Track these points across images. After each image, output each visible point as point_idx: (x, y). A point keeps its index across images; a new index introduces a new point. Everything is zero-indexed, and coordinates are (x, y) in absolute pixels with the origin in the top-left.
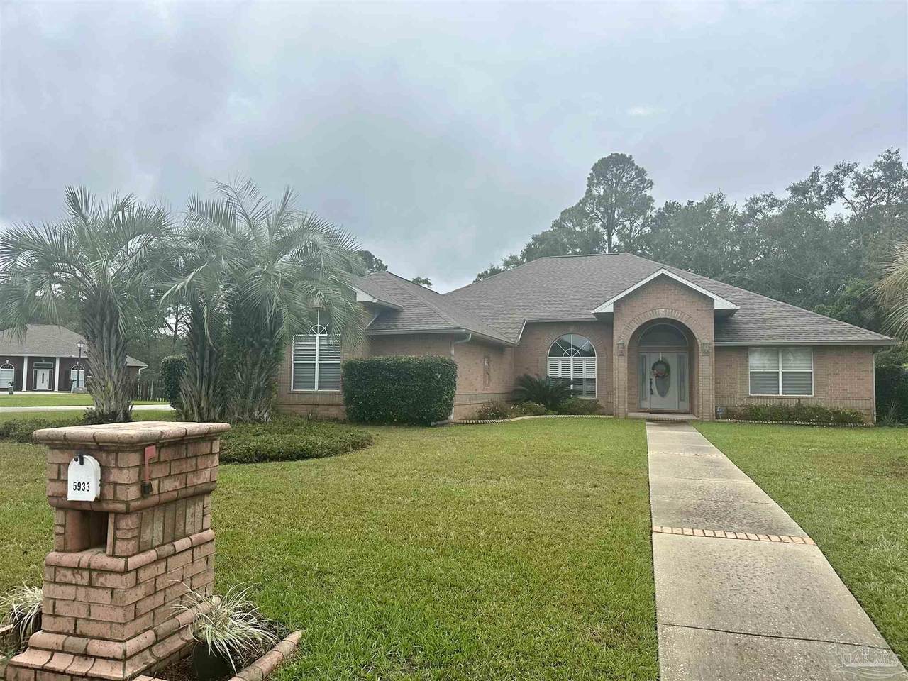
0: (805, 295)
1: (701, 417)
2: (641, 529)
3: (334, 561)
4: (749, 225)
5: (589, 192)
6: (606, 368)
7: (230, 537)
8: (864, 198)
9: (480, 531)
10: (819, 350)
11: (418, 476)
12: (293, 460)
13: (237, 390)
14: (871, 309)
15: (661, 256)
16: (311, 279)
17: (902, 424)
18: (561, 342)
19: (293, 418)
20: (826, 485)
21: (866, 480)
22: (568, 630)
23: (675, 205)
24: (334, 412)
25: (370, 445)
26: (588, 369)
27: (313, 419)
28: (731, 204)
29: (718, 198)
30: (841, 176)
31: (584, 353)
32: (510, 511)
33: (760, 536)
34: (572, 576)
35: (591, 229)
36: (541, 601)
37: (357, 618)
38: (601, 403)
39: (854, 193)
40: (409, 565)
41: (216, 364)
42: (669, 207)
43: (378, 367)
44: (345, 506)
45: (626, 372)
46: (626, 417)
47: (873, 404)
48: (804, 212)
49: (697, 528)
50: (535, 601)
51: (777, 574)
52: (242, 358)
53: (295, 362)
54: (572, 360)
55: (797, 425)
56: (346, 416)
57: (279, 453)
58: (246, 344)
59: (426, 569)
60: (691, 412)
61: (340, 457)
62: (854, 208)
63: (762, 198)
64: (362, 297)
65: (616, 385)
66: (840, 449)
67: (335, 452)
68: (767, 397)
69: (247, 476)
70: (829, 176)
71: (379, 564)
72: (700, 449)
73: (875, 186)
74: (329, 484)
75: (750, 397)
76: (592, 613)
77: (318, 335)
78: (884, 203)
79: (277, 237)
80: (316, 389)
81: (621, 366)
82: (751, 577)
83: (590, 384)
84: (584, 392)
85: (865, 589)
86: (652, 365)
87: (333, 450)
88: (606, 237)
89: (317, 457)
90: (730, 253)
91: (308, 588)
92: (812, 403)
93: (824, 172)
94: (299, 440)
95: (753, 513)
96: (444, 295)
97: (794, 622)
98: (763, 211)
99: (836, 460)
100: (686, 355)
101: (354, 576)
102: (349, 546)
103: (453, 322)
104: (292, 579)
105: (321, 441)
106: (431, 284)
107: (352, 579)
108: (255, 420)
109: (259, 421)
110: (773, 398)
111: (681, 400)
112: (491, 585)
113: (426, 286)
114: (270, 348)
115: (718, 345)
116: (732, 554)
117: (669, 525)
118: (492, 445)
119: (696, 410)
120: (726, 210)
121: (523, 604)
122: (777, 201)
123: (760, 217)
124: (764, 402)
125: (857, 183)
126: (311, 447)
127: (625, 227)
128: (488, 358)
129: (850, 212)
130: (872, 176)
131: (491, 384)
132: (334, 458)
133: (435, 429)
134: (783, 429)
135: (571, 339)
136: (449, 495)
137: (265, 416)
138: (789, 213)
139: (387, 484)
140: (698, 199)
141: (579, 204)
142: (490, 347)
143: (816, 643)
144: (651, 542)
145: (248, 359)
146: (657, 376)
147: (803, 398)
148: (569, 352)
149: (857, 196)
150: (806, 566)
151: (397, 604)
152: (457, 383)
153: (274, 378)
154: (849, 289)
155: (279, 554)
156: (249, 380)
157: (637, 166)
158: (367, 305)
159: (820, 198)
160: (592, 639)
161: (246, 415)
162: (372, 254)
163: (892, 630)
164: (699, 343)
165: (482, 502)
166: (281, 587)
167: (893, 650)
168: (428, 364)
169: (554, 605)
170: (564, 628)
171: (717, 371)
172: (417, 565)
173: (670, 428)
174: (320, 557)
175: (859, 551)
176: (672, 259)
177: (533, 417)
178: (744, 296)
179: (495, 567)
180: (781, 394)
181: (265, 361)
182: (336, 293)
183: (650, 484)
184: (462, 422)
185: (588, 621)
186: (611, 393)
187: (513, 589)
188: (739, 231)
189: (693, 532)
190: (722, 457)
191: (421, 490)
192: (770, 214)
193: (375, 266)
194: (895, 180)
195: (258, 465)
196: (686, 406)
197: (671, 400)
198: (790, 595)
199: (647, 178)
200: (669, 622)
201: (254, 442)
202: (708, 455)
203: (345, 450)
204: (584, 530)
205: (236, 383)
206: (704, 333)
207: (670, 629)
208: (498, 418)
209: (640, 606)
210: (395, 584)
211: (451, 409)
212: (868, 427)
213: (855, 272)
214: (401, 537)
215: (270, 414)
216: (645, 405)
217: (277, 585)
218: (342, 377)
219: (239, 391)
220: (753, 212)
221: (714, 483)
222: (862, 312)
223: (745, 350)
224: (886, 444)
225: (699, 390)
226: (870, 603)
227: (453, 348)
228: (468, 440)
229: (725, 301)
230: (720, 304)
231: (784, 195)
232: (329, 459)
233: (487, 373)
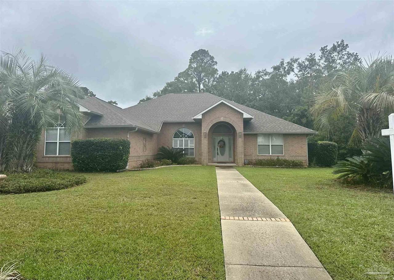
0: (279, 112)
1: (238, 164)
2: (216, 218)
3: (64, 244)
4: (257, 82)
5: (190, 65)
6: (199, 143)
7: (7, 235)
8: (301, 72)
9: (141, 224)
10: (286, 136)
11: (110, 197)
12: (44, 191)
13: (15, 156)
14: (305, 118)
15: (221, 95)
16: (56, 100)
17: (318, 167)
18: (179, 131)
19: (44, 170)
20: (292, 194)
21: (307, 191)
22: (184, 271)
23: (226, 73)
24: (67, 166)
25: (85, 182)
26: (191, 144)
27: (55, 170)
28: (249, 73)
29: (244, 71)
30: (293, 63)
31: (189, 137)
32: (155, 213)
33: (267, 219)
34: (185, 244)
35: (192, 82)
36: (170, 257)
37: (76, 274)
38: (197, 159)
39: (298, 70)
40: (104, 244)
41: (3, 143)
42: (224, 73)
43: (90, 144)
44: (71, 215)
45: (207, 145)
46: (207, 165)
47: (307, 158)
48: (279, 78)
49: (240, 216)
50: (167, 258)
51: (275, 236)
52: (18, 139)
53: (46, 141)
54: (184, 140)
55: (277, 167)
56: (73, 168)
57: (37, 188)
58: (20, 132)
59: (113, 246)
60: (234, 162)
61: (69, 189)
62: (298, 77)
63: (262, 71)
64: (82, 109)
65: (203, 151)
66: (296, 178)
67: (66, 187)
68: (265, 156)
69: (18, 200)
70: (288, 63)
71: (89, 244)
72: (239, 179)
73: (306, 68)
74: (63, 203)
75: (258, 156)
76: (195, 261)
77: (59, 128)
78: (309, 75)
79: (38, 78)
80: (57, 155)
81: (205, 142)
82: (265, 238)
83: (192, 151)
84: (189, 155)
85: (312, 241)
86: (218, 142)
87: (65, 186)
88: (198, 85)
89: (57, 189)
90: (249, 94)
91: (50, 260)
92: (283, 158)
93: (286, 61)
94: (47, 181)
95: (263, 208)
96: (124, 109)
97: (284, 258)
98: (262, 77)
99: (295, 183)
100: (232, 138)
101: (75, 251)
102: (73, 235)
103: (129, 122)
104: (41, 255)
105: (59, 181)
106: (117, 104)
107: (74, 253)
108: (24, 171)
109: (26, 172)
110: (267, 156)
111: (230, 157)
112: (146, 251)
113: (114, 104)
114: (32, 135)
115: (245, 133)
116: (256, 228)
117: (228, 215)
118: (147, 180)
119: (236, 162)
120: (247, 76)
121: (162, 260)
122: (268, 73)
123: (261, 79)
124: (264, 158)
125: (299, 66)
126: (54, 184)
127: (206, 81)
128: (145, 139)
129: (296, 78)
130: (305, 64)
131: (146, 151)
132: (66, 190)
133: (119, 173)
134: (272, 169)
135: (183, 130)
136: (125, 207)
137: (30, 169)
138: (273, 78)
139: (93, 202)
140: (236, 71)
141: (186, 70)
142: (146, 134)
143: (293, 268)
144: (221, 224)
145: (21, 139)
146: (220, 147)
147: (280, 156)
148: (182, 136)
149: (299, 72)
150: (287, 232)
151: (98, 265)
152: (130, 151)
153: (34, 149)
154: (296, 110)
155: (34, 242)
156: (21, 151)
157: (210, 55)
158: (85, 113)
159: (285, 72)
160: (195, 275)
161: (19, 168)
162: (88, 89)
163: (324, 259)
164: (237, 132)
165: (142, 210)
166: (34, 260)
167: (325, 268)
168: (116, 142)
169: (177, 259)
170: (182, 270)
171: (245, 144)
172: (109, 244)
173: (226, 170)
174: (57, 242)
175: (308, 223)
176: (226, 96)
177: (166, 166)
178: (255, 112)
179: (148, 242)
180: (271, 154)
181: (30, 141)
182: (69, 107)
183: (219, 196)
184: (132, 169)
185: (193, 266)
186: (201, 154)
187: (157, 253)
188: (253, 85)
189: (239, 218)
190: (248, 182)
191: (111, 205)
192: (265, 78)
193: (89, 95)
194: (313, 66)
195: (25, 194)
196: (232, 160)
197: (226, 157)
198: (281, 246)
199: (215, 60)
200: (230, 263)
201: (23, 183)
202: (242, 182)
203: (72, 186)
204: (190, 220)
205: (14, 152)
206: (239, 128)
207: (230, 266)
208: (150, 167)
209: (216, 256)
210: (97, 254)
211: (127, 164)
212: (305, 168)
213: (298, 103)
214: (101, 230)
215: (32, 168)
216: (215, 159)
217: (32, 259)
218: (71, 149)
219: (16, 156)
220: (258, 77)
221: (246, 194)
222: (302, 120)
223: (256, 135)
224: (313, 175)
225: (237, 153)
226: (314, 247)
227: (128, 134)
228: (135, 178)
229: (247, 114)
230: (246, 116)
231: (270, 70)
232: (63, 190)
233: (145, 146)
